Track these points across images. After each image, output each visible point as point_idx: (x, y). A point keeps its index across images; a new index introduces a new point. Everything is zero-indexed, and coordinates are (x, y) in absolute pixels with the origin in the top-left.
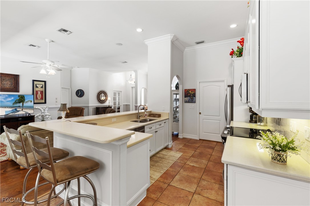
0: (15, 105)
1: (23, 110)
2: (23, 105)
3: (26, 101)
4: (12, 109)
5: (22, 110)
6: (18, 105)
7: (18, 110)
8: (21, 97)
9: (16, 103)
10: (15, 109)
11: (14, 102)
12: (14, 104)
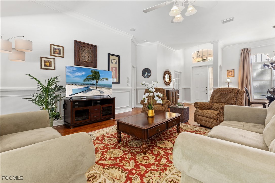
0: (87, 82)
1: (98, 89)
2: (97, 82)
3: (101, 78)
4: (82, 87)
5: (96, 89)
6: (91, 82)
7: (91, 88)
8: (94, 73)
9: (88, 79)
10: (87, 87)
11: (85, 78)
12: (85, 80)
